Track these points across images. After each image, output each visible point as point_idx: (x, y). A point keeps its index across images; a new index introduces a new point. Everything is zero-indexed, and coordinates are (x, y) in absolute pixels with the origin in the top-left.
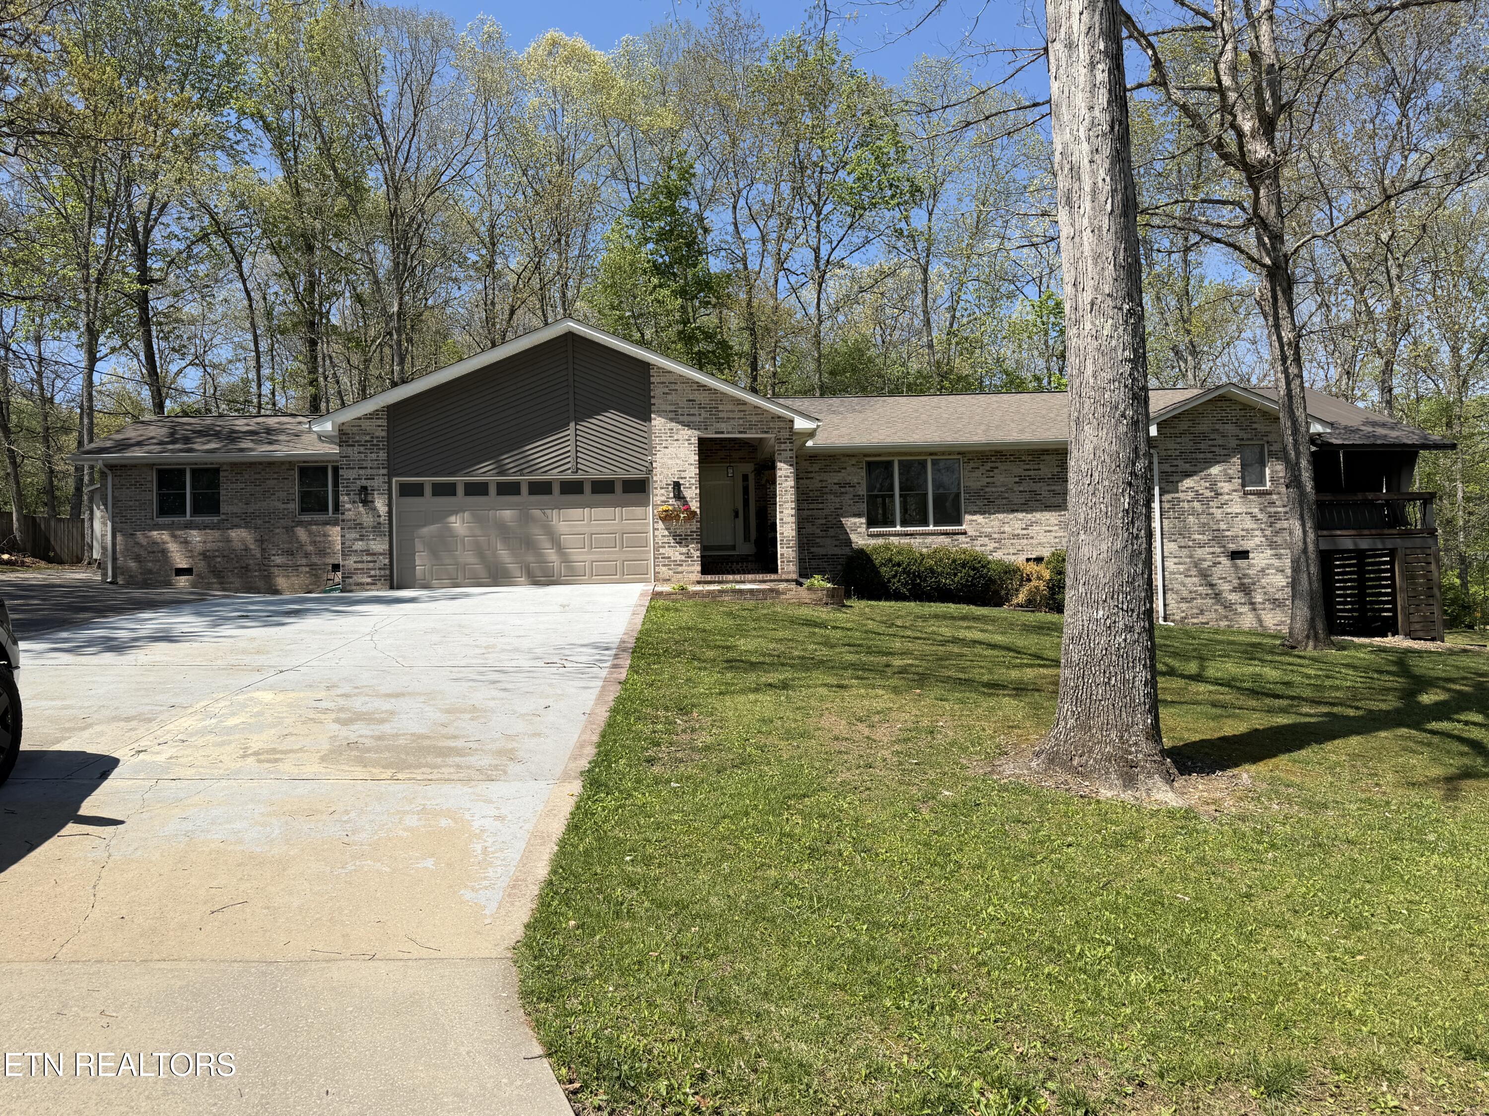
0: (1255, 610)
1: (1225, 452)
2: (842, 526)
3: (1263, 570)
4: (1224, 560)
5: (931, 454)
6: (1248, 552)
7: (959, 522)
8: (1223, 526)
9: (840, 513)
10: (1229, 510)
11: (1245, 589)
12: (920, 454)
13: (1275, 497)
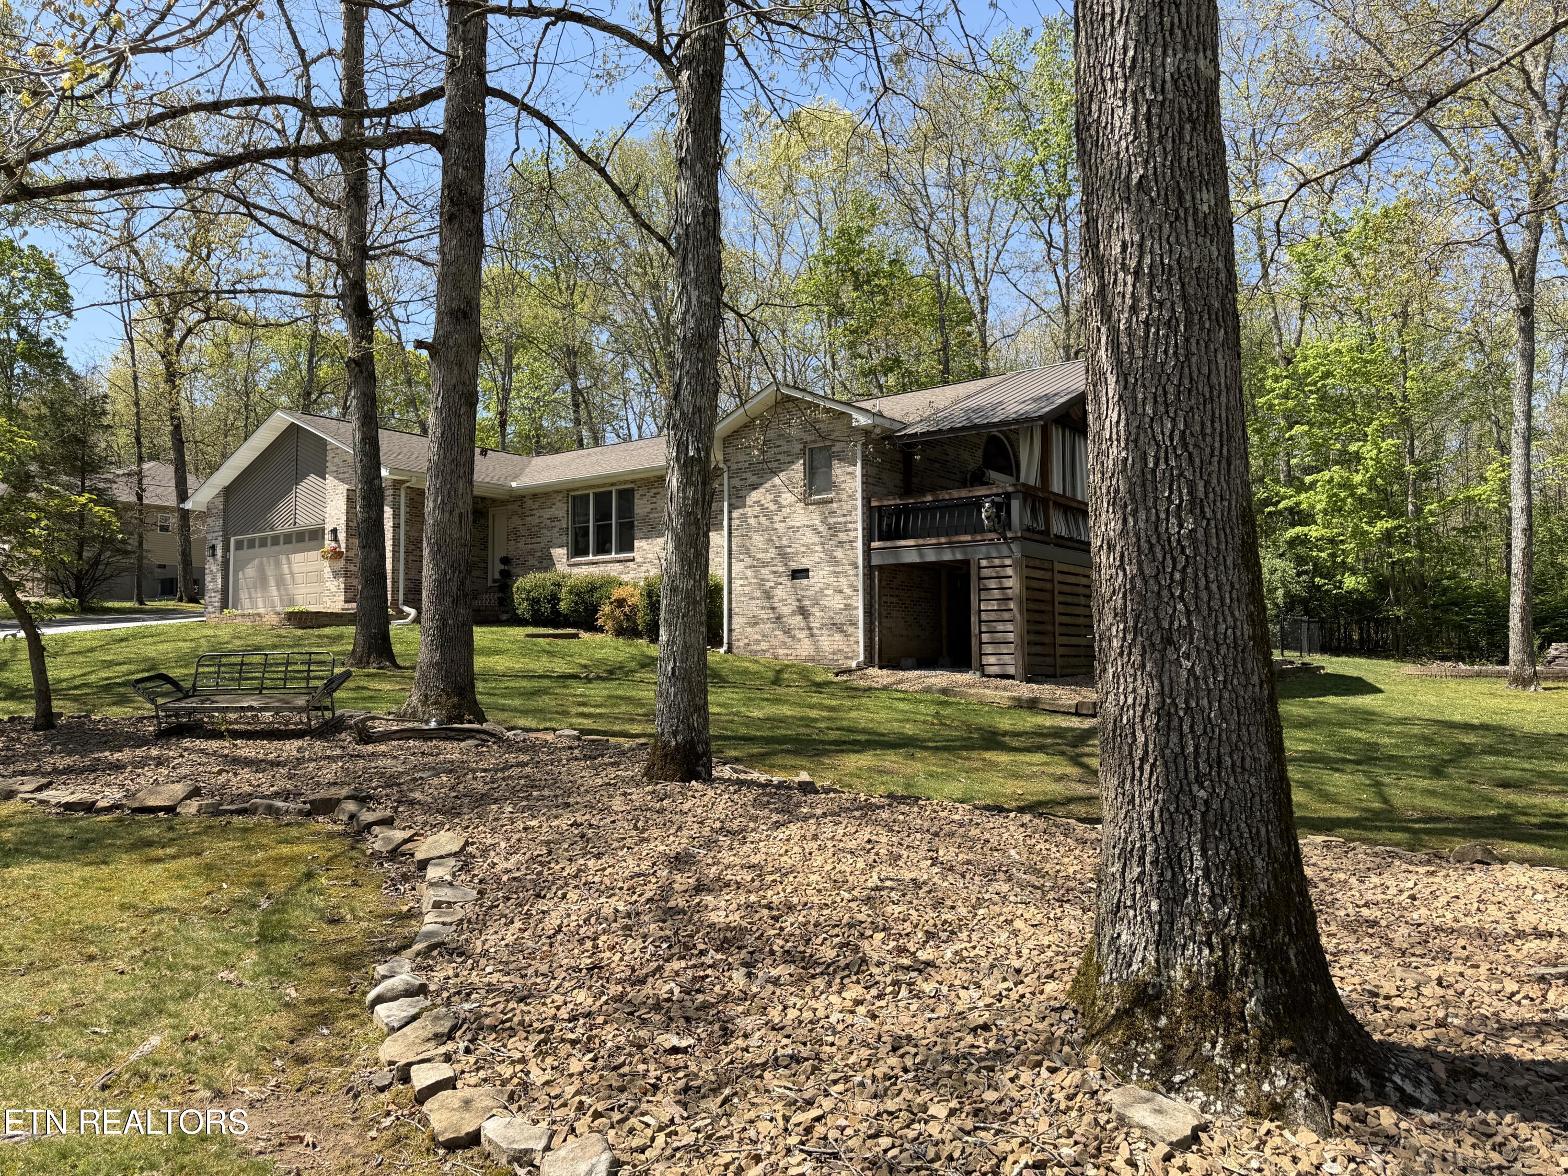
0: (812, 636)
1: (789, 459)
2: (550, 557)
3: (821, 591)
4: (785, 580)
5: (613, 485)
6: (807, 570)
7: (631, 549)
8: (785, 542)
9: (550, 545)
10: (790, 524)
11: (803, 612)
12: (604, 485)
13: (835, 505)
